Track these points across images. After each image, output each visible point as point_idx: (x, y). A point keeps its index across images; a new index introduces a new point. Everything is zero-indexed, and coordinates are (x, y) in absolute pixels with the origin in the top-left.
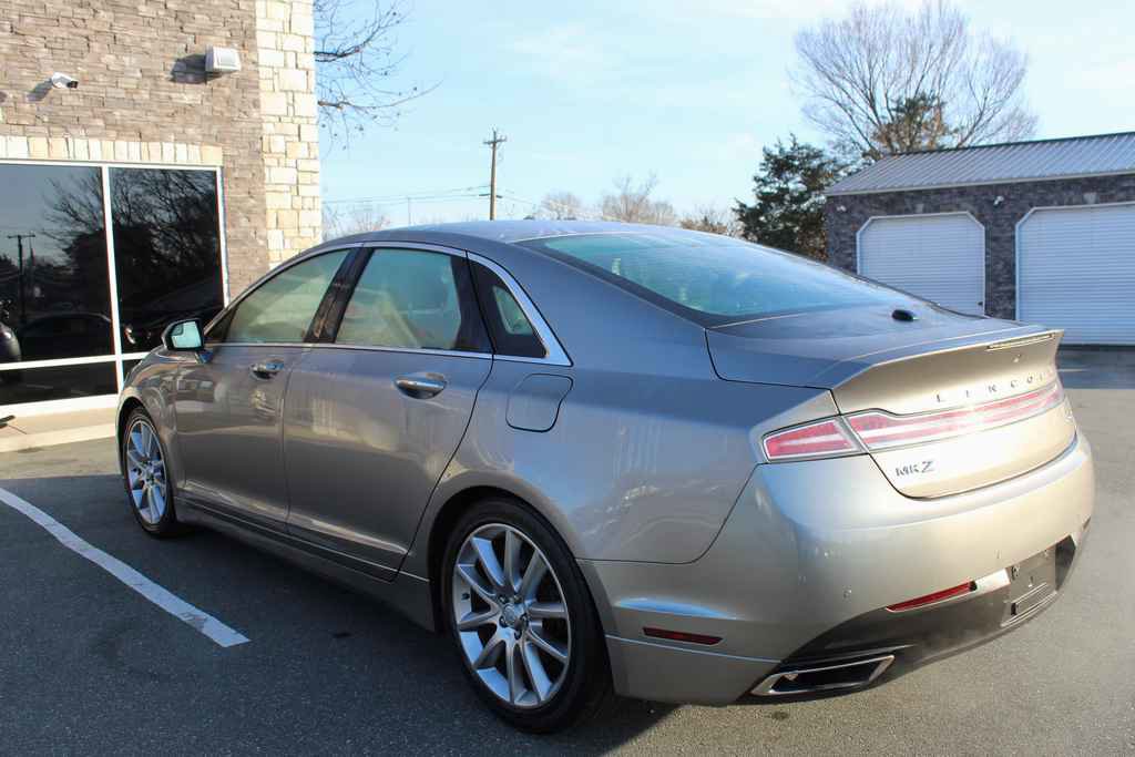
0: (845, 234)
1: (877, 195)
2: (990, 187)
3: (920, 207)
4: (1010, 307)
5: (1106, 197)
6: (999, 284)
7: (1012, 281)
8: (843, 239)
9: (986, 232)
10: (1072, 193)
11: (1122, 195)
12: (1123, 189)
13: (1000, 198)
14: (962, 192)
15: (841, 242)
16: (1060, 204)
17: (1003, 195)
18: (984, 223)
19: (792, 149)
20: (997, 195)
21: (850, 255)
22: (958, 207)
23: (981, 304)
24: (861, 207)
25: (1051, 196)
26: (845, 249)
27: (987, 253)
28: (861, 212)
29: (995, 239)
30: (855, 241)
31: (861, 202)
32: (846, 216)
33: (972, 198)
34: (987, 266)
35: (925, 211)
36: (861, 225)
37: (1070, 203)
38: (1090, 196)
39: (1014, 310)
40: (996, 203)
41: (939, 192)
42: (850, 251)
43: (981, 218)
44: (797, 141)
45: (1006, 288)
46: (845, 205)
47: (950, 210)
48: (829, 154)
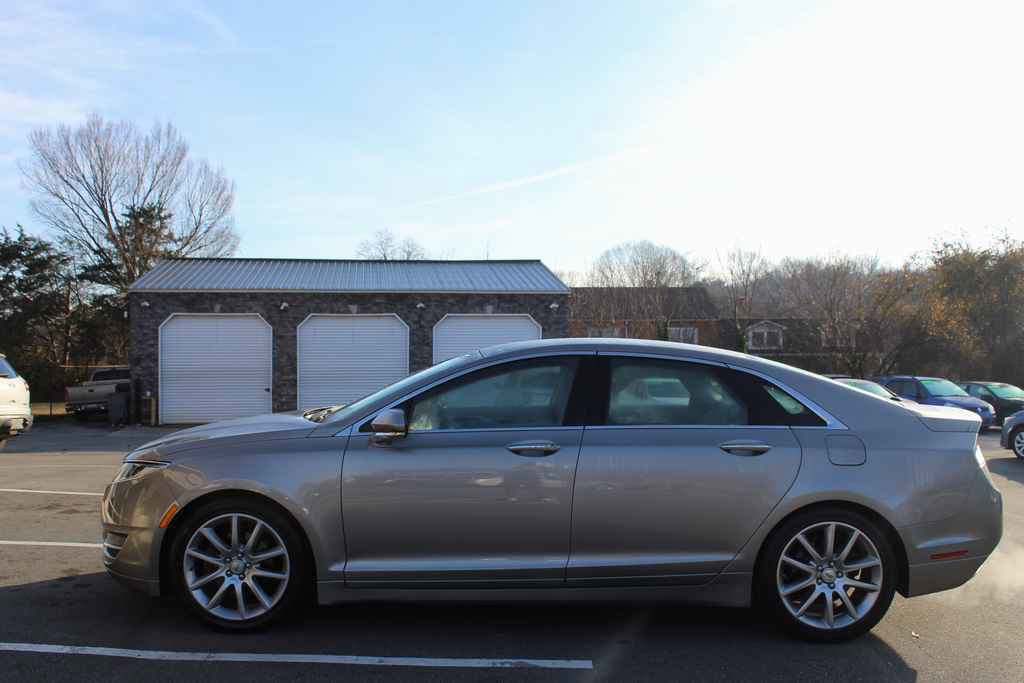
0: (148, 327)
1: (178, 294)
2: (277, 294)
3: (218, 307)
4: (293, 393)
5: (364, 309)
6: (283, 374)
7: (294, 371)
8: (145, 331)
9: (274, 331)
10: (340, 304)
11: (375, 308)
12: (376, 304)
13: (285, 304)
14: (254, 297)
15: (145, 334)
16: (332, 312)
17: (287, 302)
18: (272, 323)
19: (19, 239)
20: (282, 302)
21: (152, 346)
22: (250, 309)
23: (268, 390)
24: (164, 304)
25: (325, 305)
26: (148, 340)
27: (274, 349)
28: (164, 308)
29: (281, 337)
30: (157, 333)
31: (164, 300)
32: (149, 311)
33: (262, 303)
34: (274, 359)
35: (222, 311)
36: (165, 319)
37: (338, 312)
38: (354, 308)
39: (296, 395)
40: (282, 308)
41: (234, 295)
42: (152, 342)
43: (269, 319)
44: (24, 233)
45: (291, 377)
46: (148, 301)
47: (244, 312)
48: (58, 248)
